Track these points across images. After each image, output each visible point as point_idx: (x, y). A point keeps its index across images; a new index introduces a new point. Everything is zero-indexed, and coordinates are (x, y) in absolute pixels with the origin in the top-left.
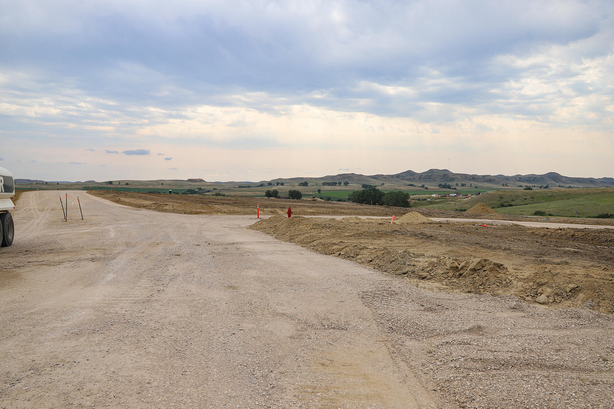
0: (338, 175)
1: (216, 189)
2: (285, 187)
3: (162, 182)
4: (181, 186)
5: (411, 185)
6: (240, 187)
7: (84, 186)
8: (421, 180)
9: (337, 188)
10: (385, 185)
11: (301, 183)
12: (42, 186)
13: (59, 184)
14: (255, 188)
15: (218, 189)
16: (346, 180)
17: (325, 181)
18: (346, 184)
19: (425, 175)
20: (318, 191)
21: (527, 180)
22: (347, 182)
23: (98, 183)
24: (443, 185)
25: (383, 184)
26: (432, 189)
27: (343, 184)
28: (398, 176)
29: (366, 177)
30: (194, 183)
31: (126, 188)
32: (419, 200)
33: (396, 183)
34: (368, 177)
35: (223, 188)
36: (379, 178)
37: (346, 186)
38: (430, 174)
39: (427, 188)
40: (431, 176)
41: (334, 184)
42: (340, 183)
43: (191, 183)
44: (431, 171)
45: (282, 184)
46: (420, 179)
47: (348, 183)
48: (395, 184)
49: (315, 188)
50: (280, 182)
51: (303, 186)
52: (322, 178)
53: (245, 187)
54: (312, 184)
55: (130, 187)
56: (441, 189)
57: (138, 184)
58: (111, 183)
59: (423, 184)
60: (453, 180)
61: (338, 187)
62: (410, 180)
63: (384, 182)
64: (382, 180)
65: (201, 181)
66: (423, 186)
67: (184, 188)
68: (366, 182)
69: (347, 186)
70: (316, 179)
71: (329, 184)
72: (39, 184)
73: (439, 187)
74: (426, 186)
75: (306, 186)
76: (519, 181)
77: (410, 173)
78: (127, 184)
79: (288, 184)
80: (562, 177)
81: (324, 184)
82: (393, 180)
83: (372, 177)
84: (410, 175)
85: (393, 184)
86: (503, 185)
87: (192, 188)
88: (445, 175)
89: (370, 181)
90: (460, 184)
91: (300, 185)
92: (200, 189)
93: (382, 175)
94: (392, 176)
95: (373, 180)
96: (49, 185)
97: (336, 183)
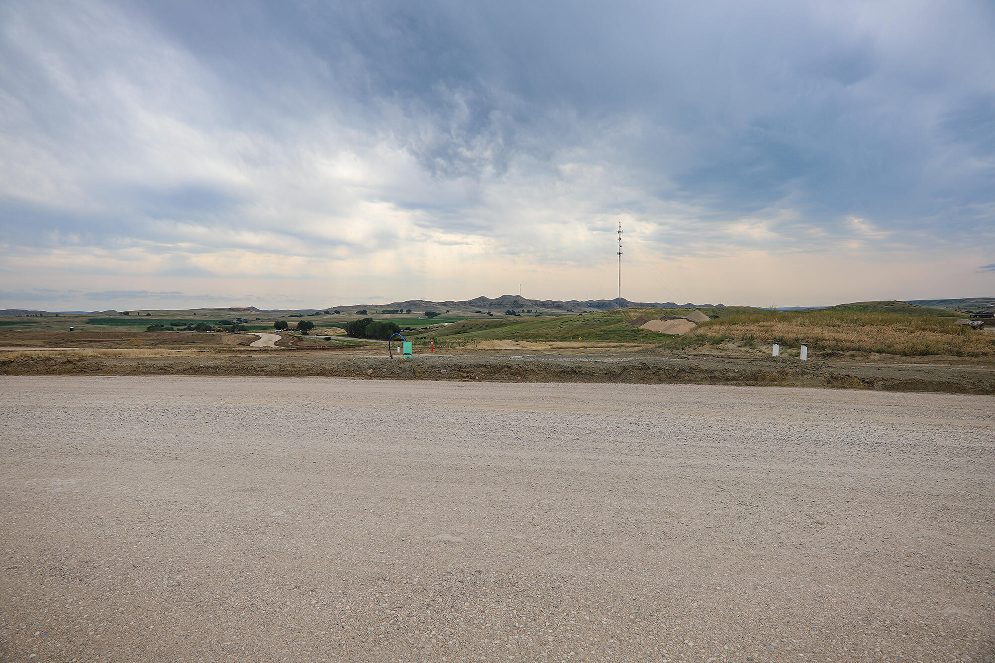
2: (340, 315)
4: (219, 316)
5: (479, 312)
6: (291, 316)
7: (91, 318)
8: (492, 306)
9: (397, 316)
11: (359, 311)
12: (35, 318)
13: (59, 315)
14: (309, 317)
16: (412, 307)
18: (409, 311)
19: (496, 301)
21: (597, 305)
22: (409, 310)
24: (509, 312)
25: (449, 311)
27: (405, 311)
28: (470, 303)
31: (146, 320)
33: (464, 309)
34: (439, 305)
36: (449, 304)
37: (408, 313)
38: (501, 301)
39: (492, 315)
41: (396, 312)
42: (402, 311)
45: (338, 313)
46: (491, 305)
47: (411, 311)
49: (374, 316)
51: (362, 314)
53: (297, 316)
54: (372, 311)
55: (151, 318)
57: (163, 315)
58: (126, 313)
59: (491, 309)
60: (522, 306)
61: (399, 315)
62: (480, 306)
66: (489, 313)
69: (410, 314)
71: (390, 312)
72: (31, 316)
73: (505, 313)
74: (492, 313)
75: (365, 314)
76: (589, 306)
77: (483, 299)
78: (149, 315)
79: (345, 313)
80: (628, 302)
81: (384, 312)
85: (462, 311)
86: (568, 311)
88: (515, 301)
89: (438, 308)
90: (526, 311)
91: (357, 313)
94: (464, 303)
95: (443, 307)
96: (45, 317)
97: (398, 311)
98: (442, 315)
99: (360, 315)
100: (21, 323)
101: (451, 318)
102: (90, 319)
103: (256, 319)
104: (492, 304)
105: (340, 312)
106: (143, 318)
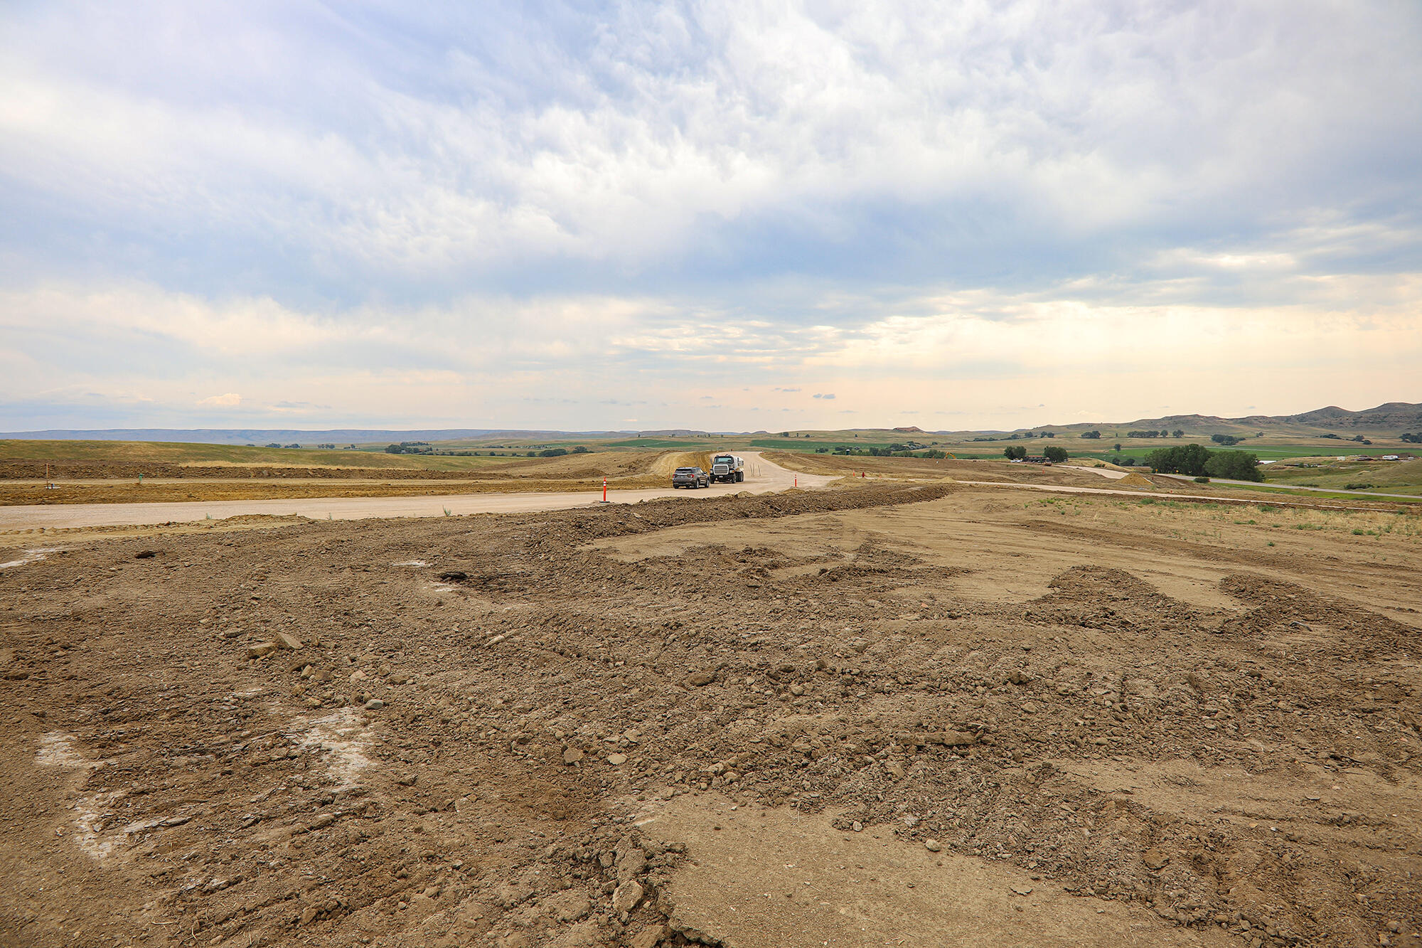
0: (1163, 419)
1: (936, 444)
2: (1054, 439)
3: (855, 433)
4: (884, 438)
5: (1332, 436)
6: (977, 440)
7: (754, 439)
8: (1359, 425)
9: (1155, 441)
10: (1264, 436)
11: (1087, 434)
14: (1005, 441)
15: (940, 444)
16: (1181, 427)
17: (1133, 430)
18: (1178, 434)
19: (1368, 415)
20: (1115, 448)
22: (1179, 431)
23: (770, 435)
24: (1413, 436)
25: (1261, 434)
26: (1381, 444)
27: (1170, 434)
28: (1302, 418)
29: (1226, 421)
30: (902, 435)
31: (806, 442)
32: (1302, 466)
33: (1293, 431)
34: (1231, 422)
35: (948, 442)
36: (1256, 422)
37: (1178, 437)
38: (1383, 414)
39: (1368, 443)
40: (1385, 417)
41: (1155, 434)
42: (1165, 434)
43: (898, 434)
44: (1388, 407)
45: (1051, 435)
46: (1355, 423)
47: (1182, 433)
48: (1292, 434)
49: (1112, 441)
50: (1048, 431)
51: (1090, 438)
52: (1131, 424)
53: (986, 440)
54: (1108, 434)
56: (1405, 445)
58: (786, 434)
59: (1360, 433)
61: (1160, 440)
62: (1331, 425)
63: (1264, 431)
64: (1261, 427)
65: (915, 430)
66: (1359, 439)
67: (888, 442)
68: (1221, 431)
69: (1181, 439)
70: (1118, 426)
71: (1142, 435)
73: (1401, 440)
74: (1366, 438)
75: (1095, 438)
77: (1332, 412)
78: (808, 436)
79: (1061, 436)
81: (1132, 435)
82: (1289, 425)
83: (1239, 421)
84: (1333, 415)
85: (1289, 433)
87: (899, 442)
89: (1233, 428)
91: (1083, 437)
92: (911, 443)
93: (1263, 417)
94: (1288, 419)
95: (1242, 427)
96: (712, 438)
97: (1157, 433)
98: (1248, 442)
99: (1087, 440)
100: (694, 443)
101: (1271, 447)
102: (753, 441)
103: (933, 444)
104: (1360, 420)
105: (1053, 435)
106: (802, 440)
